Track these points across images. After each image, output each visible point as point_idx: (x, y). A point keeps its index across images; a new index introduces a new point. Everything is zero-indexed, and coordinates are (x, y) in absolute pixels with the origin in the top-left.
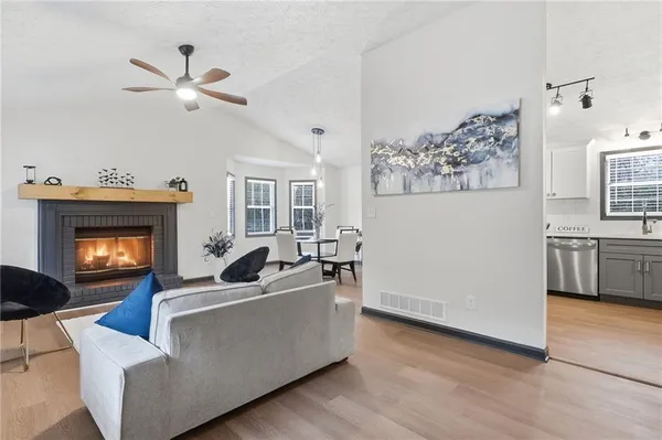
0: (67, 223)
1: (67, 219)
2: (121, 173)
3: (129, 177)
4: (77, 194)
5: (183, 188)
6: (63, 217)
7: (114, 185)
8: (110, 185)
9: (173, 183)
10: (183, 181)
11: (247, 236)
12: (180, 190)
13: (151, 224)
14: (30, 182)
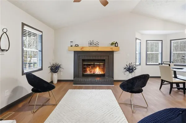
0: (80, 58)
1: (80, 57)
2: (95, 41)
3: (97, 43)
4: (82, 49)
5: (116, 46)
6: (79, 56)
7: (93, 46)
8: (92, 46)
9: (112, 44)
10: (116, 43)
11: (146, 64)
12: (115, 46)
13: (104, 59)
14: (72, 46)
